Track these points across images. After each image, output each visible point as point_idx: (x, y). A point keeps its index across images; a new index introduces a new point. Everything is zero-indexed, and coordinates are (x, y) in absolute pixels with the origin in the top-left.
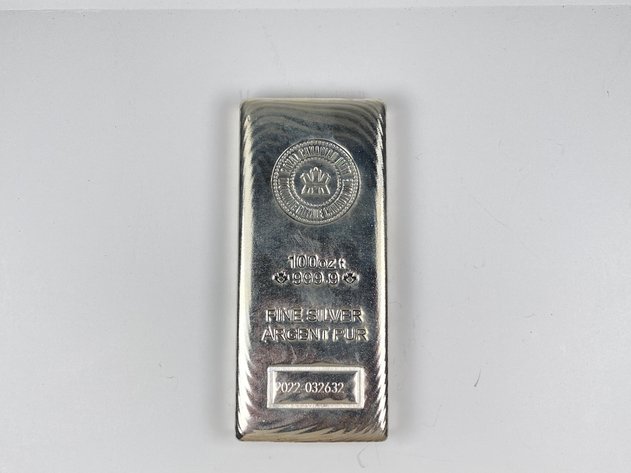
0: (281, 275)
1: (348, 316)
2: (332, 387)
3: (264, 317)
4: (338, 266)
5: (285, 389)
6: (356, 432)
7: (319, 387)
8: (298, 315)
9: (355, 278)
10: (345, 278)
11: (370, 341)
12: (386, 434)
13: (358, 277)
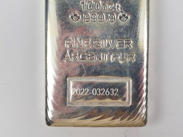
0: (75, 15)
1: (121, 45)
2: (111, 92)
3: (64, 44)
4: (115, 9)
5: (78, 93)
6: (128, 120)
7: (101, 92)
8: (87, 43)
9: (127, 18)
10: (120, 17)
11: (136, 61)
12: (145, 122)
13: (129, 17)
